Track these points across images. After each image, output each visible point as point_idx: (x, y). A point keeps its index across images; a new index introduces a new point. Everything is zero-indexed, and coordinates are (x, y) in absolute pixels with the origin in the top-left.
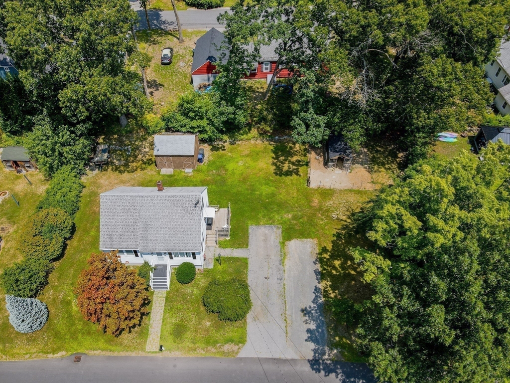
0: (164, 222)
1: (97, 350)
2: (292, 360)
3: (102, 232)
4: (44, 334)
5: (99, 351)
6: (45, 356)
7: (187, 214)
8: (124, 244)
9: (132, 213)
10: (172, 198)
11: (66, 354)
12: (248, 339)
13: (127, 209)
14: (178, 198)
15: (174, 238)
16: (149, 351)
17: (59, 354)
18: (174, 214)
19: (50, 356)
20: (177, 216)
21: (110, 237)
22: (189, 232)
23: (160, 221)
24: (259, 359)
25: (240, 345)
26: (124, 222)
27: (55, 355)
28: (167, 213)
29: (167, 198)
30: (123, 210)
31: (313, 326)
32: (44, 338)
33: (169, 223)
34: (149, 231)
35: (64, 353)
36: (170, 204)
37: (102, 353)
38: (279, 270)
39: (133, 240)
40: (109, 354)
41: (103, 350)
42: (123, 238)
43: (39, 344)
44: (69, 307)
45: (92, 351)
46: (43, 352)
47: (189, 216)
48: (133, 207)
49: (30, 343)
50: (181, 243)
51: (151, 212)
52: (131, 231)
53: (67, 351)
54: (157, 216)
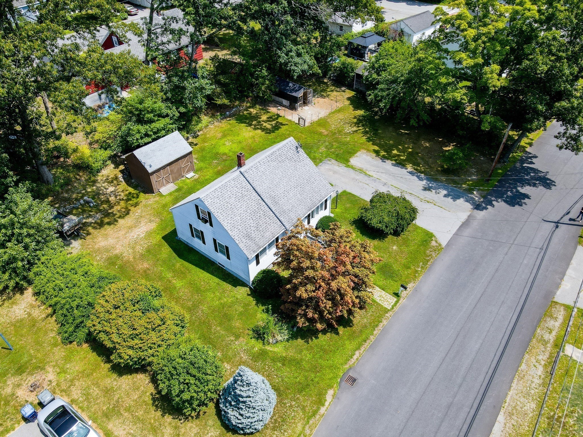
0: (285, 184)
1: (354, 355)
2: (469, 216)
3: (237, 238)
4: (285, 404)
5: (357, 353)
6: (317, 417)
7: (297, 162)
8: (267, 233)
9: (249, 196)
10: (273, 156)
11: (334, 390)
12: (431, 231)
13: (241, 195)
14: (278, 153)
15: (305, 194)
16: (391, 307)
17: (327, 399)
18: (287, 171)
19: (323, 410)
20: (291, 171)
21: (248, 236)
22: (312, 179)
23: (281, 185)
24: (456, 234)
25: (433, 238)
26: (248, 211)
27: (327, 404)
28: (281, 173)
29: (269, 159)
30: (237, 199)
31: (445, 192)
32: (291, 406)
33: (290, 183)
34: (280, 202)
35: (331, 392)
36: (275, 164)
37: (361, 352)
38: (375, 181)
39: (272, 224)
40: (367, 345)
41: (358, 348)
42: (261, 229)
43: (295, 416)
44: (270, 354)
45: (352, 360)
46: (309, 418)
47: (300, 164)
48: (244, 190)
49: (285, 427)
50: (314, 194)
51: (266, 182)
52: (262, 216)
53: (330, 387)
54: (275, 182)
